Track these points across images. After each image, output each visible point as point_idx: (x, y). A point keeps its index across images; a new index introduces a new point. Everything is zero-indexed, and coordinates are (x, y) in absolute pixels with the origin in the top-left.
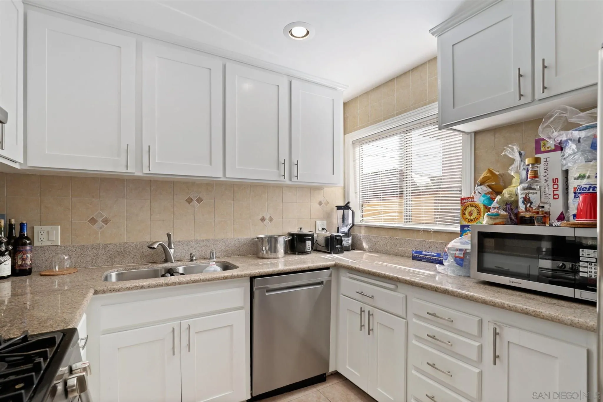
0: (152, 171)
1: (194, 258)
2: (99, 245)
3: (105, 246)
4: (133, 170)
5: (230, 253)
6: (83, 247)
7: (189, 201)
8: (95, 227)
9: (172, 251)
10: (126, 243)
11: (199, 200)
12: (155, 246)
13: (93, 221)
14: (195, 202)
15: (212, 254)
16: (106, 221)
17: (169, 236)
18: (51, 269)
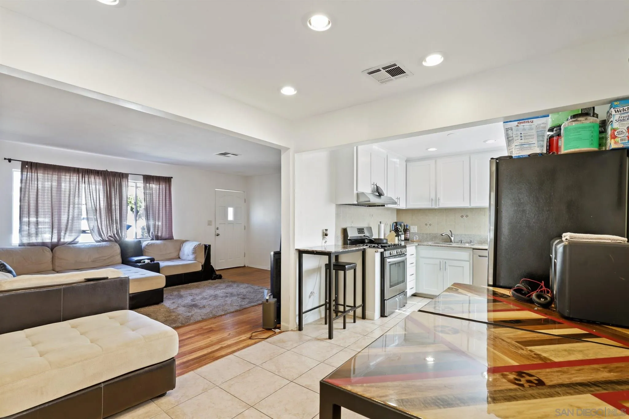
0: (440, 206)
1: (462, 242)
2: (428, 233)
3: (430, 234)
4: (434, 207)
5: (483, 242)
6: (423, 234)
7: (462, 217)
8: (427, 227)
9: (452, 238)
10: (437, 234)
11: (467, 216)
12: (443, 235)
13: (426, 225)
14: (465, 217)
15: (471, 241)
16: (430, 225)
17: (450, 231)
18: (413, 239)
